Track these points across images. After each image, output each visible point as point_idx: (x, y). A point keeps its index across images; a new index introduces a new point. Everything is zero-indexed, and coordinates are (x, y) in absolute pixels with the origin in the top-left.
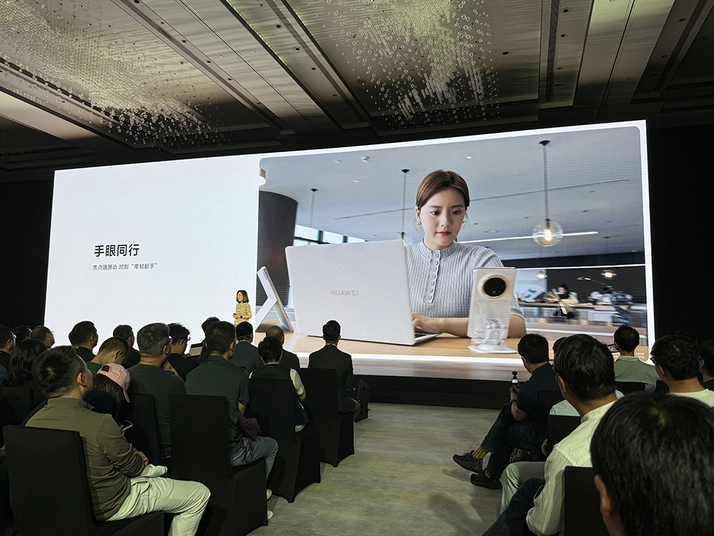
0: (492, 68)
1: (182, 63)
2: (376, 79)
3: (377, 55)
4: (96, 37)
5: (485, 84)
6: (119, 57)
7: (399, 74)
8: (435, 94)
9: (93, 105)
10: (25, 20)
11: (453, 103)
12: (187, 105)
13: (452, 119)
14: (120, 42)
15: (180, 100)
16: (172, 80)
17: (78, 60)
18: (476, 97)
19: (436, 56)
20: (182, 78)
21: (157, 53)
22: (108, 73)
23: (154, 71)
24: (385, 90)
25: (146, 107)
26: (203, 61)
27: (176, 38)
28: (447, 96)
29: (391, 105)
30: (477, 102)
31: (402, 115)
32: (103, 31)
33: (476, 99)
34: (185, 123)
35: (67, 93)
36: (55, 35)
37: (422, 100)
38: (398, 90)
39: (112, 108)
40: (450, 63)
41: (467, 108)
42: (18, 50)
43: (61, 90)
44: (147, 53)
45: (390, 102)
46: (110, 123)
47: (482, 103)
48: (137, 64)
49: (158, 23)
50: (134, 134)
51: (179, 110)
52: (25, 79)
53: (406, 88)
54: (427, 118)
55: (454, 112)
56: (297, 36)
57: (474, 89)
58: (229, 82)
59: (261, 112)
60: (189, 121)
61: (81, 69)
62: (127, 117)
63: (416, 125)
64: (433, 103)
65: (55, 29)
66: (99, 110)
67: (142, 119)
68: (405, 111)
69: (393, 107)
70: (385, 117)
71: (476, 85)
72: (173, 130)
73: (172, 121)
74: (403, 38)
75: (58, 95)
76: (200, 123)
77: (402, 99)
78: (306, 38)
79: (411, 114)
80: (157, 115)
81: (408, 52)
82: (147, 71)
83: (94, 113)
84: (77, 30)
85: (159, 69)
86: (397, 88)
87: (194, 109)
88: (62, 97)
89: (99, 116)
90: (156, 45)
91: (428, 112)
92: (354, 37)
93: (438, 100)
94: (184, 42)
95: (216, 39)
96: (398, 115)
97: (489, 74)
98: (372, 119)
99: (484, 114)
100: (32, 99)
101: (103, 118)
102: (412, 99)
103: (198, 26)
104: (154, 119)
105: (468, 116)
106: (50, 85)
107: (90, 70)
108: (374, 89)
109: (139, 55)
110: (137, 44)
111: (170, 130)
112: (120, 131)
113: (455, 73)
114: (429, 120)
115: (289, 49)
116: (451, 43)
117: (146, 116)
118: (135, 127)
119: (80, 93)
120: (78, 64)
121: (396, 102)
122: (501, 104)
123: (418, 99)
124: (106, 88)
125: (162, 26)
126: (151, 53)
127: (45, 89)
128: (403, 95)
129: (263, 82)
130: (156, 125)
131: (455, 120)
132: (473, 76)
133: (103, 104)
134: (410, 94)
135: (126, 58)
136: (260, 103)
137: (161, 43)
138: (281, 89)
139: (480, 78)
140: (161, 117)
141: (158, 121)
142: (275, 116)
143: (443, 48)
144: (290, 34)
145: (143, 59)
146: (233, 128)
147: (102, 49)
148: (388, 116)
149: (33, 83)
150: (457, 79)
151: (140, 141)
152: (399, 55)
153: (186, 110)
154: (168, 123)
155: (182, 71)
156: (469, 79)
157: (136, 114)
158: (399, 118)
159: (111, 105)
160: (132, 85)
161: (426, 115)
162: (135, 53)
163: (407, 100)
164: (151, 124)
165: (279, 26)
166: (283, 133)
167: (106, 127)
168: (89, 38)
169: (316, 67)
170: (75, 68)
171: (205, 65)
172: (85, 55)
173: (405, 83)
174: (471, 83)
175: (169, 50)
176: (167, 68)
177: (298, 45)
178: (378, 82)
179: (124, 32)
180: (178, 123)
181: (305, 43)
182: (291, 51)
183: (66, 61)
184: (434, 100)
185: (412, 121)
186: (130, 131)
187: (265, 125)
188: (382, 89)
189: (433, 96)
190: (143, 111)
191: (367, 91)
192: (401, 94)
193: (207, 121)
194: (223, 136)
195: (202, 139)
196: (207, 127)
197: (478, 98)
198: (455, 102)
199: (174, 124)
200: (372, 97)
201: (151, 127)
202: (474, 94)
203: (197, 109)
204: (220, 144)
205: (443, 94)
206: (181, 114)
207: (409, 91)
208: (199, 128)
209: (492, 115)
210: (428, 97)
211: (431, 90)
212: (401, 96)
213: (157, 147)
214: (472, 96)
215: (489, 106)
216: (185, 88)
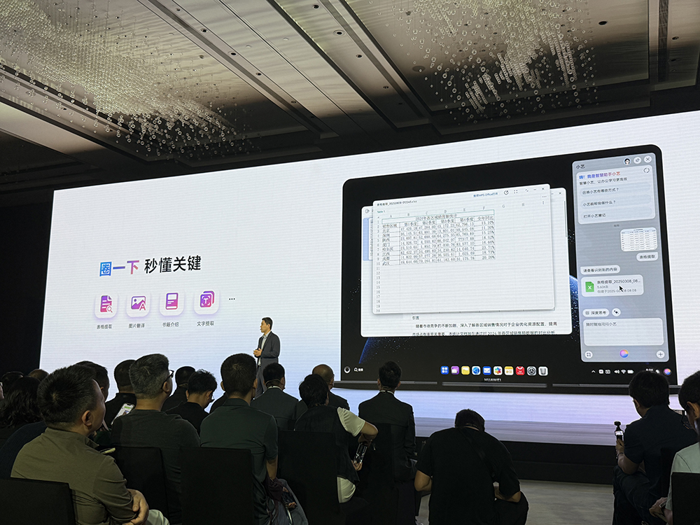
0: (586, 42)
1: (202, 57)
2: (437, 64)
3: (437, 35)
4: (102, 31)
5: (577, 63)
6: (128, 53)
7: (465, 57)
8: (512, 78)
9: (98, 111)
10: (23, 16)
11: (536, 88)
12: (208, 107)
13: (535, 108)
14: (130, 35)
15: (200, 102)
16: (190, 78)
17: (82, 59)
18: (566, 79)
19: (512, 30)
20: (203, 75)
21: (173, 46)
22: (115, 72)
23: (169, 68)
24: (448, 79)
25: (160, 111)
26: (226, 53)
27: (195, 27)
28: (529, 79)
29: (457, 94)
30: (568, 86)
31: (471, 107)
32: (110, 24)
33: (567, 83)
34: (206, 129)
35: (69, 99)
36: (57, 31)
37: (496, 85)
38: (464, 76)
39: (121, 113)
40: (531, 38)
41: (554, 94)
42: (14, 50)
43: (62, 94)
44: (161, 47)
45: (454, 91)
46: (118, 132)
47: (574, 87)
48: (150, 61)
49: (174, 10)
50: (146, 144)
51: (198, 112)
52: (21, 84)
53: (475, 72)
55: (538, 99)
56: (338, 17)
57: (563, 69)
58: (258, 77)
59: (297, 112)
60: (211, 126)
61: (85, 69)
62: (137, 123)
63: (489, 118)
65: (56, 25)
66: (105, 116)
67: (156, 126)
68: (474, 101)
69: (459, 98)
70: (449, 110)
71: (566, 64)
72: (192, 138)
73: (191, 127)
74: (470, 12)
75: (58, 101)
76: (224, 128)
77: (470, 87)
78: (349, 19)
79: (483, 105)
80: (173, 120)
81: (476, 29)
82: (161, 68)
83: (99, 121)
84: (81, 24)
85: (175, 65)
86: (463, 74)
87: (217, 111)
88: (63, 104)
89: (106, 124)
90: (171, 37)
91: (504, 102)
92: (408, 13)
93: (516, 86)
94: (205, 31)
95: (241, 26)
96: (465, 107)
97: (583, 50)
98: (432, 113)
99: (577, 100)
100: (30, 107)
101: (110, 126)
102: (483, 86)
103: (220, 11)
104: (170, 126)
105: (556, 105)
106: (50, 90)
107: (95, 69)
108: (435, 77)
109: (152, 49)
110: (150, 37)
111: (189, 138)
112: (129, 141)
113: (537, 51)
114: (505, 111)
115: (329, 33)
116: (530, 14)
117: (160, 122)
118: (147, 136)
119: (84, 98)
120: (81, 63)
121: (462, 90)
122: (599, 88)
123: (491, 86)
124: (113, 90)
125: (178, 14)
126: (166, 47)
127: (44, 95)
128: (472, 81)
129: (298, 76)
130: (172, 132)
131: (539, 110)
132: (562, 53)
133: (109, 110)
134: (481, 80)
135: (137, 54)
136: (294, 101)
137: (178, 34)
138: (320, 83)
139: (570, 55)
140: (178, 123)
141: (174, 128)
142: (313, 116)
143: (521, 20)
144: (330, 15)
145: (156, 54)
146: (263, 133)
147: (109, 44)
148: (452, 110)
149: (31, 88)
150: (540, 58)
151: (153, 153)
152: (464, 33)
153: (207, 113)
154: (186, 129)
155: (202, 66)
156: (556, 57)
157: (148, 120)
158: (467, 110)
159: (119, 111)
160: (144, 85)
161: (502, 105)
162: (146, 47)
163: (476, 88)
164: (166, 131)
165: (316, 7)
166: (323, 136)
167: (115, 137)
168: (94, 33)
169: (362, 53)
170: (78, 68)
171: (230, 58)
172: (89, 53)
173: (473, 67)
174: (558, 62)
175: (187, 42)
176: (184, 64)
177: (341, 29)
178: (439, 68)
179: (135, 23)
180: (197, 129)
181: (348, 25)
182: (332, 36)
183: (68, 61)
184: (511, 87)
185: (483, 114)
186: (141, 140)
187: (302, 128)
188: (445, 76)
189: (511, 81)
190: (156, 117)
191: (426, 79)
192: (469, 80)
193: (233, 125)
194: (251, 143)
195: (226, 147)
196: (232, 133)
197: (569, 80)
198: (539, 86)
199: (193, 131)
200: (432, 86)
201: (167, 135)
202: (563, 76)
203: (220, 111)
204: (248, 153)
205: (523, 78)
206: (202, 118)
207: (479, 76)
208: (223, 135)
209: (588, 100)
210: (504, 82)
211: (507, 74)
212: (469, 83)
213: (173, 159)
214: (562, 78)
215: (583, 90)
216: (206, 88)
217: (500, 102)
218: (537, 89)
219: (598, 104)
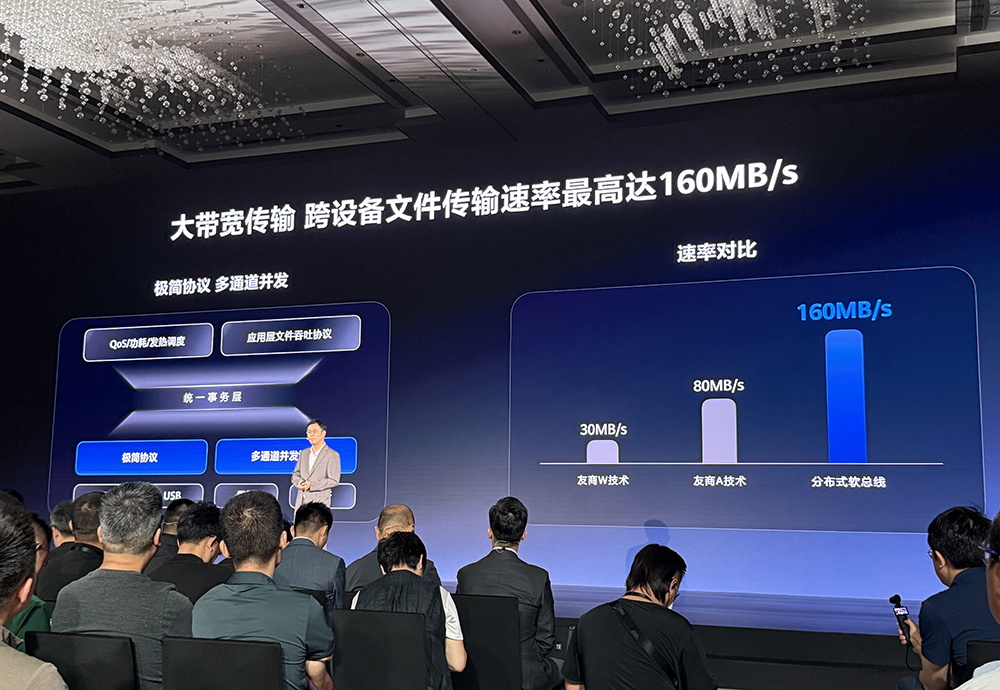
8: (729, 20)
9: (27, 66)
12: (216, 61)
13: (766, 72)
15: (201, 52)
16: (183, 10)
18: (819, 24)
20: (206, 7)
24: (622, 19)
25: (133, 66)
28: (755, 22)
29: (635, 46)
30: (821, 35)
31: (659, 69)
33: (820, 29)
34: (211, 97)
37: (702, 33)
38: (651, 13)
39: (66, 69)
41: (798, 49)
45: (632, 39)
46: (62, 100)
47: (831, 37)
50: (109, 122)
51: (198, 69)
53: (667, 9)
54: (713, 71)
55: (771, 57)
57: (814, 7)
58: (301, 11)
59: (363, 72)
60: (219, 93)
62: (95, 87)
63: (690, 88)
64: (725, 39)
68: (664, 60)
69: (639, 52)
70: (622, 73)
72: (188, 114)
73: (186, 94)
76: (241, 96)
77: (658, 34)
79: (679, 65)
80: (155, 82)
86: (647, 12)
87: (229, 68)
91: (714, 60)
93: (735, 34)
96: (650, 69)
98: (595, 79)
99: (837, 60)
102: (680, 34)
104: (149, 94)
105: (801, 66)
108: (599, 16)
111: (182, 112)
112: (80, 116)
114: (716, 76)
117: (132, 85)
118: (109, 109)
121: (645, 40)
122: (875, 40)
123: (691, 32)
128: (660, 24)
130: (154, 103)
131: (772, 75)
133: (47, 63)
134: (675, 23)
136: (363, 54)
138: (406, 23)
140: (162, 87)
141: (157, 95)
142: (394, 80)
146: (309, 107)
148: (628, 72)
153: (213, 70)
154: (176, 98)
157: (113, 81)
158: (653, 73)
163: (668, 35)
164: (142, 101)
166: (409, 113)
180: (197, 97)
184: (727, 34)
185: (679, 81)
186: (101, 116)
187: (373, 99)
188: (616, 14)
189: (726, 26)
190: (126, 76)
191: (584, 19)
192: (655, 23)
193: (257, 93)
194: (287, 123)
195: (245, 128)
196: (254, 105)
197: (823, 25)
198: (773, 35)
199: (189, 100)
200: (594, 31)
201: (144, 107)
202: (813, 19)
203: (235, 68)
204: (282, 140)
205: (747, 21)
206: (204, 79)
207: (672, 16)
208: (239, 107)
209: (855, 61)
210: (715, 26)
211: (720, 12)
212: (656, 27)
213: (156, 149)
214: (811, 22)
215: (847, 43)
216: (211, 28)
217: (708, 61)
218: (771, 40)
219: (870, 67)
